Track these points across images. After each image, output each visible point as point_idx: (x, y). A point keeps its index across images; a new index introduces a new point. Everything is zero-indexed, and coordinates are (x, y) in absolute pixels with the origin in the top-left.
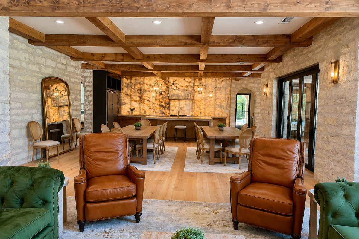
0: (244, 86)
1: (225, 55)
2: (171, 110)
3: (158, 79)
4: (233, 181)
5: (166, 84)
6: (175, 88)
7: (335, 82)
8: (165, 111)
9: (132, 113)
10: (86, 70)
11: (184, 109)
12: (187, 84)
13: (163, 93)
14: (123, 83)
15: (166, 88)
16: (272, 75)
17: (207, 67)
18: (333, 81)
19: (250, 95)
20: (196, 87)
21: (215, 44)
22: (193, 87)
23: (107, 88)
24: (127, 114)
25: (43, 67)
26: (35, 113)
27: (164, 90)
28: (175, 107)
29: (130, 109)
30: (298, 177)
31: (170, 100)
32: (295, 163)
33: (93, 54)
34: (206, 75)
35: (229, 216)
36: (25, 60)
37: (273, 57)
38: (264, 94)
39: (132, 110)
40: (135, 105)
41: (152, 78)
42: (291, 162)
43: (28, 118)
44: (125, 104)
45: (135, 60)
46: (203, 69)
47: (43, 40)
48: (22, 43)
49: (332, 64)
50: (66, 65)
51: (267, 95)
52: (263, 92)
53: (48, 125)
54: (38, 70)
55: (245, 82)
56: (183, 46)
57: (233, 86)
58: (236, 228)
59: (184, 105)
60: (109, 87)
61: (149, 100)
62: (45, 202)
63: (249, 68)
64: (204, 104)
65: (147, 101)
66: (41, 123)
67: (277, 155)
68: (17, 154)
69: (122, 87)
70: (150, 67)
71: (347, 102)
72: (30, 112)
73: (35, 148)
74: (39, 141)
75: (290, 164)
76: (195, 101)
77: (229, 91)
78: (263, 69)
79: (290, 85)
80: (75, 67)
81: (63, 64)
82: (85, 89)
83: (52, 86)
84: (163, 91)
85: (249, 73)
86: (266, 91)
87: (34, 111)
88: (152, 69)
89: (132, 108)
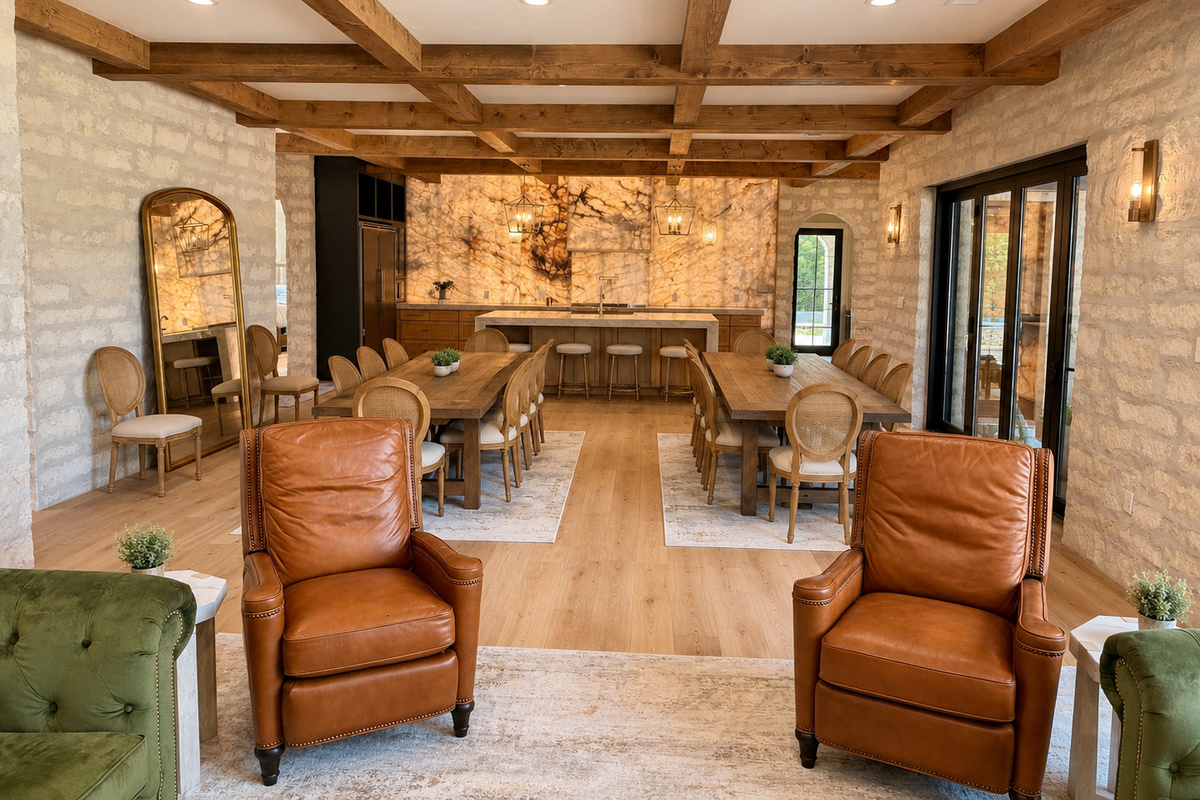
0: (821, 205)
1: (761, 108)
2: (574, 288)
3: (530, 180)
4: (804, 597)
5: (557, 197)
6: (588, 211)
7: (1145, 215)
8: (555, 290)
9: (442, 297)
10: (289, 156)
11: (619, 284)
12: (630, 199)
13: (546, 228)
14: (412, 194)
15: (556, 209)
16: (918, 178)
17: (695, 146)
18: (1135, 213)
19: (838, 234)
20: (657, 211)
21: (730, 77)
22: (649, 210)
23: (359, 216)
24: (428, 301)
25: (143, 154)
26: (119, 320)
27: (552, 220)
28: (589, 276)
29: (436, 283)
30: (1028, 577)
31: (570, 253)
32: (1018, 525)
33: (313, 106)
34: (692, 170)
35: (784, 717)
36: (78, 133)
37: (922, 117)
38: (890, 240)
39: (443, 287)
40: (452, 269)
41: (509, 178)
42: (1006, 523)
43: (95, 339)
44: (418, 266)
45: (453, 124)
46: (684, 150)
47: (145, 64)
48: (69, 73)
49: (1136, 152)
50: (224, 145)
51: (897, 242)
52: (884, 232)
53: (163, 345)
54: (128, 167)
55: (824, 192)
56: (621, 83)
57: (785, 205)
58: (809, 758)
59: (619, 271)
60: (366, 210)
61: (499, 252)
62: (130, 709)
63: (837, 150)
64: (687, 265)
65: (492, 257)
66: (137, 352)
67: (955, 497)
68: (61, 462)
69: (408, 208)
70: (502, 146)
71: (1187, 289)
72: (102, 313)
73: (120, 445)
74: (132, 418)
75: (1003, 532)
76: (655, 256)
77: (770, 221)
78: (884, 154)
79: (978, 212)
80: (255, 150)
81: (213, 142)
82: (289, 220)
83: (178, 206)
84: (547, 220)
85: (838, 165)
86: (897, 228)
87: (114, 312)
88: (511, 150)
89: (443, 280)
